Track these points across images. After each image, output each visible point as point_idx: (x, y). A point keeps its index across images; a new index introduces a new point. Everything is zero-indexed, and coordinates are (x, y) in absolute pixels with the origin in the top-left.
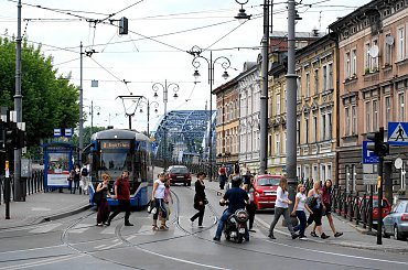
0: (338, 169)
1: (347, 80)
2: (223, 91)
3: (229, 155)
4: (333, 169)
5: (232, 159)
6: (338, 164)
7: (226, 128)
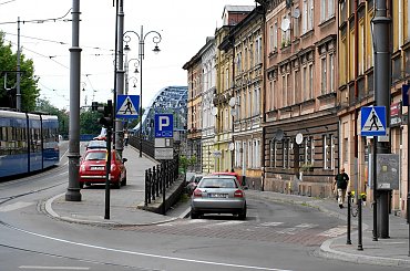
0: (264, 145)
1: (271, 54)
2: (192, 66)
3: (195, 131)
4: (261, 144)
5: (198, 135)
6: (264, 140)
7: (195, 103)
